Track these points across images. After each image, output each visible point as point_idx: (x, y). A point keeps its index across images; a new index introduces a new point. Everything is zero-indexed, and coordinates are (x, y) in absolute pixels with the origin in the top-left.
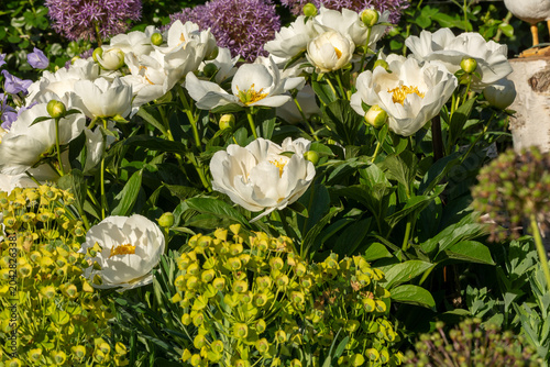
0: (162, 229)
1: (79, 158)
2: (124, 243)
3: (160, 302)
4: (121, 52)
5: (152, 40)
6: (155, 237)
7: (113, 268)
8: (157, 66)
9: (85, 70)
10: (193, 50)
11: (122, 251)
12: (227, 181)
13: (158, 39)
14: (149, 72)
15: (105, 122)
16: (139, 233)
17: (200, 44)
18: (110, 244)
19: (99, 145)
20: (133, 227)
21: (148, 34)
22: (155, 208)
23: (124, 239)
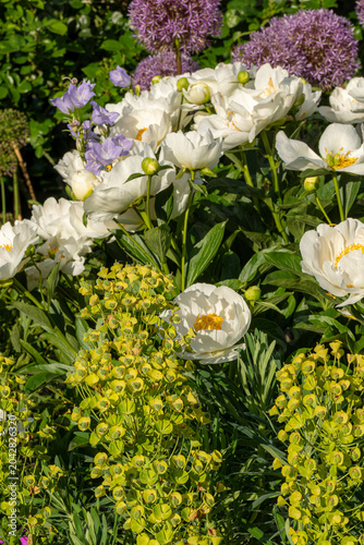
0: (248, 303)
1: (165, 208)
2: (210, 312)
3: (245, 382)
4: (207, 88)
5: (238, 78)
6: (241, 310)
7: (200, 341)
8: (245, 114)
9: (169, 100)
10: (282, 100)
11: (207, 322)
12: (316, 264)
13: (244, 77)
14: (237, 118)
15: (193, 173)
16: (225, 303)
17: (289, 95)
18: (196, 311)
19: (186, 196)
20: (220, 297)
21: (234, 69)
22: (231, 252)
23: (210, 308)
